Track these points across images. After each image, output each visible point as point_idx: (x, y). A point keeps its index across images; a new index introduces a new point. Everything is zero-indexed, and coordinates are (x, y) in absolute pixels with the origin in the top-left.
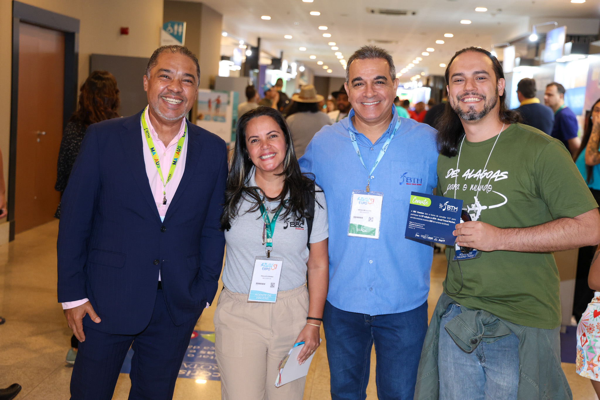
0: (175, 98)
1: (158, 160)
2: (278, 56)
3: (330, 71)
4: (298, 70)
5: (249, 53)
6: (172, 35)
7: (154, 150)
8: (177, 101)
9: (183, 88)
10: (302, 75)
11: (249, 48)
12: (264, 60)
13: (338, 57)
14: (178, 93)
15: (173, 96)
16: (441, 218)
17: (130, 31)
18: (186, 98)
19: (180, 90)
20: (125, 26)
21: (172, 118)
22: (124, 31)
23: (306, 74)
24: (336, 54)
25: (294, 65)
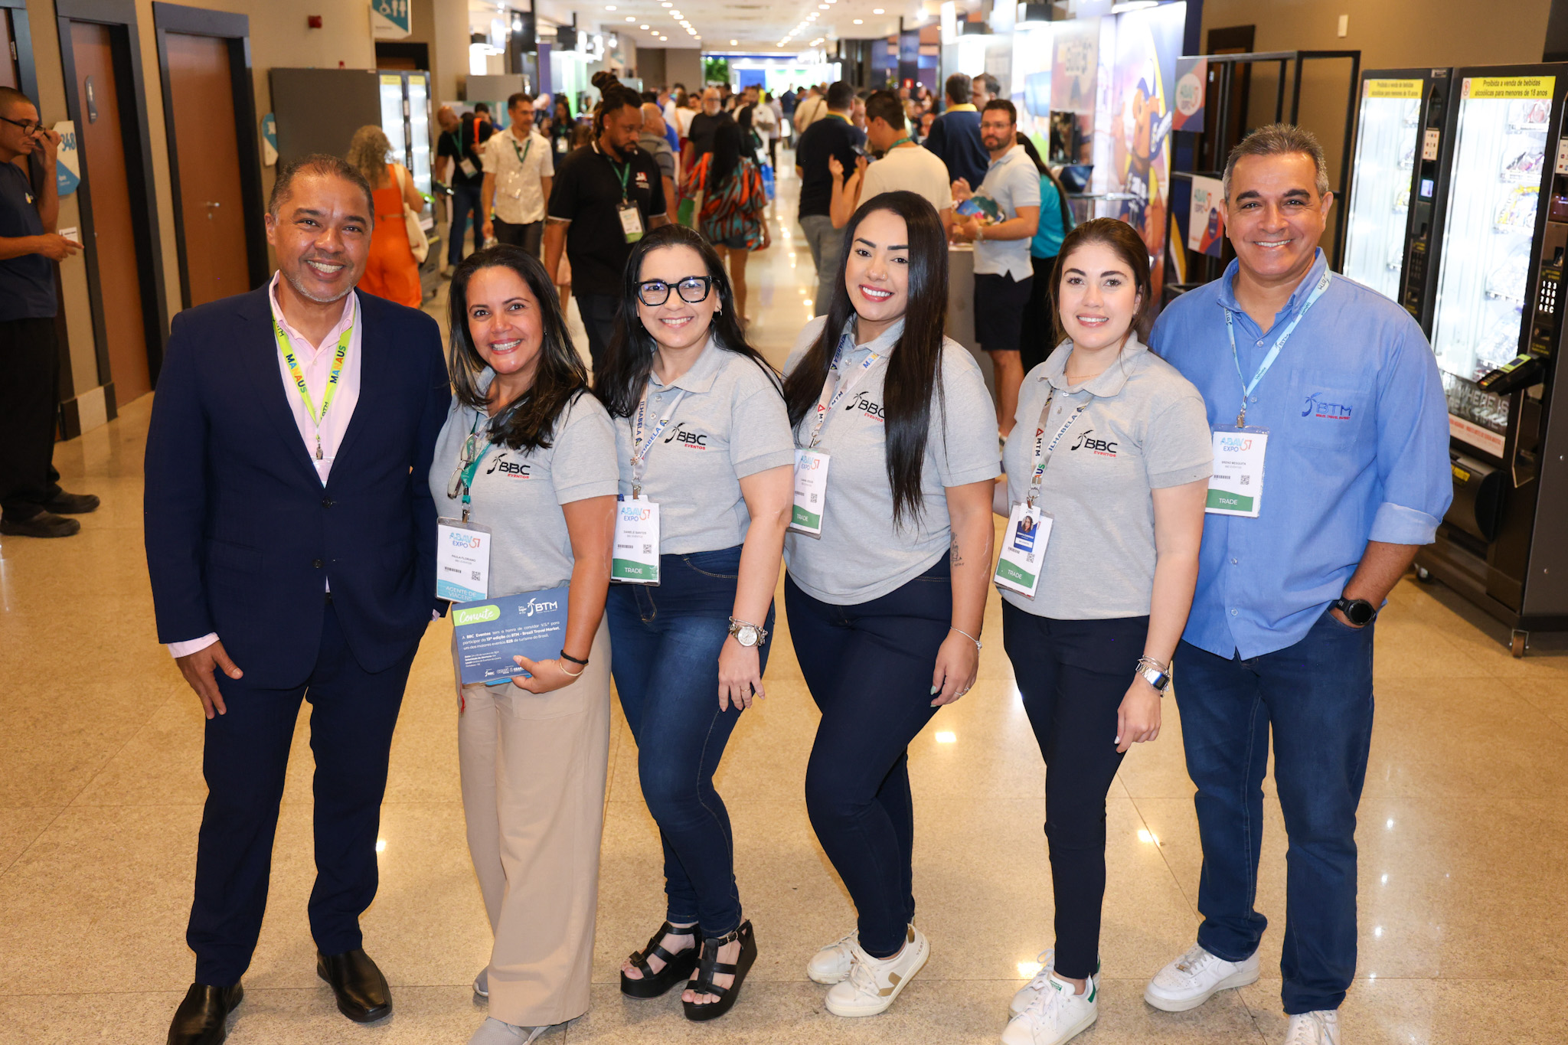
0: (330, 264)
1: (301, 377)
2: (569, 22)
3: (664, 39)
4: (605, 44)
5: (518, 26)
6: (390, 17)
7: (293, 360)
8: (334, 268)
9: (345, 245)
10: (614, 52)
11: (517, 16)
12: (545, 30)
13: (675, 18)
14: (336, 254)
15: (327, 260)
16: (529, 630)
17: (324, 21)
18: (351, 261)
19: (340, 247)
20: (314, 14)
21: (327, 297)
22: (314, 23)
23: (622, 49)
24: (672, 13)
25: (598, 39)
